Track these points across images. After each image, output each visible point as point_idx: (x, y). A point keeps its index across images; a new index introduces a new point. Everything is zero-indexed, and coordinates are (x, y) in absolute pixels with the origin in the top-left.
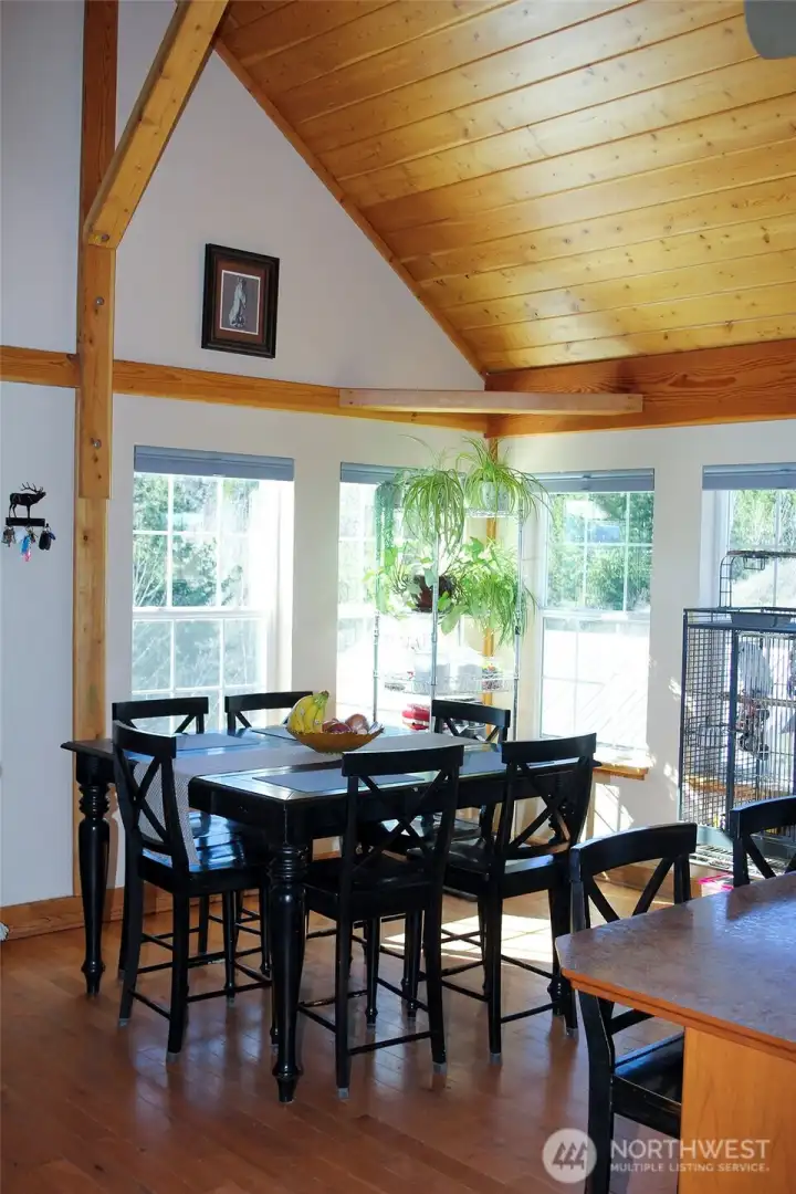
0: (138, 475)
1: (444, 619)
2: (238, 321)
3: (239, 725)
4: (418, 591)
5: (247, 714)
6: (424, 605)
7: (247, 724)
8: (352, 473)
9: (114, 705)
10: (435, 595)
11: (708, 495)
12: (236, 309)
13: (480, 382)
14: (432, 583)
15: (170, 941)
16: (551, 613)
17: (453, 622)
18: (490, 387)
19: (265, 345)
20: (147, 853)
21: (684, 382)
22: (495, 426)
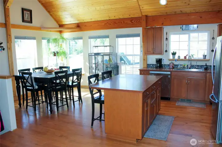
0: (15, 40)
1: (58, 57)
2: (27, 19)
3: (34, 72)
4: (54, 54)
5: (35, 70)
6: (55, 55)
7: (35, 72)
8: (43, 39)
9: (19, 70)
10: (56, 54)
11: (89, 40)
12: (26, 17)
13: (58, 26)
14: (56, 52)
15: (31, 99)
16: (70, 56)
17: (59, 57)
18: (60, 27)
19: (31, 22)
20: (28, 88)
21: (86, 26)
22: (61, 32)
